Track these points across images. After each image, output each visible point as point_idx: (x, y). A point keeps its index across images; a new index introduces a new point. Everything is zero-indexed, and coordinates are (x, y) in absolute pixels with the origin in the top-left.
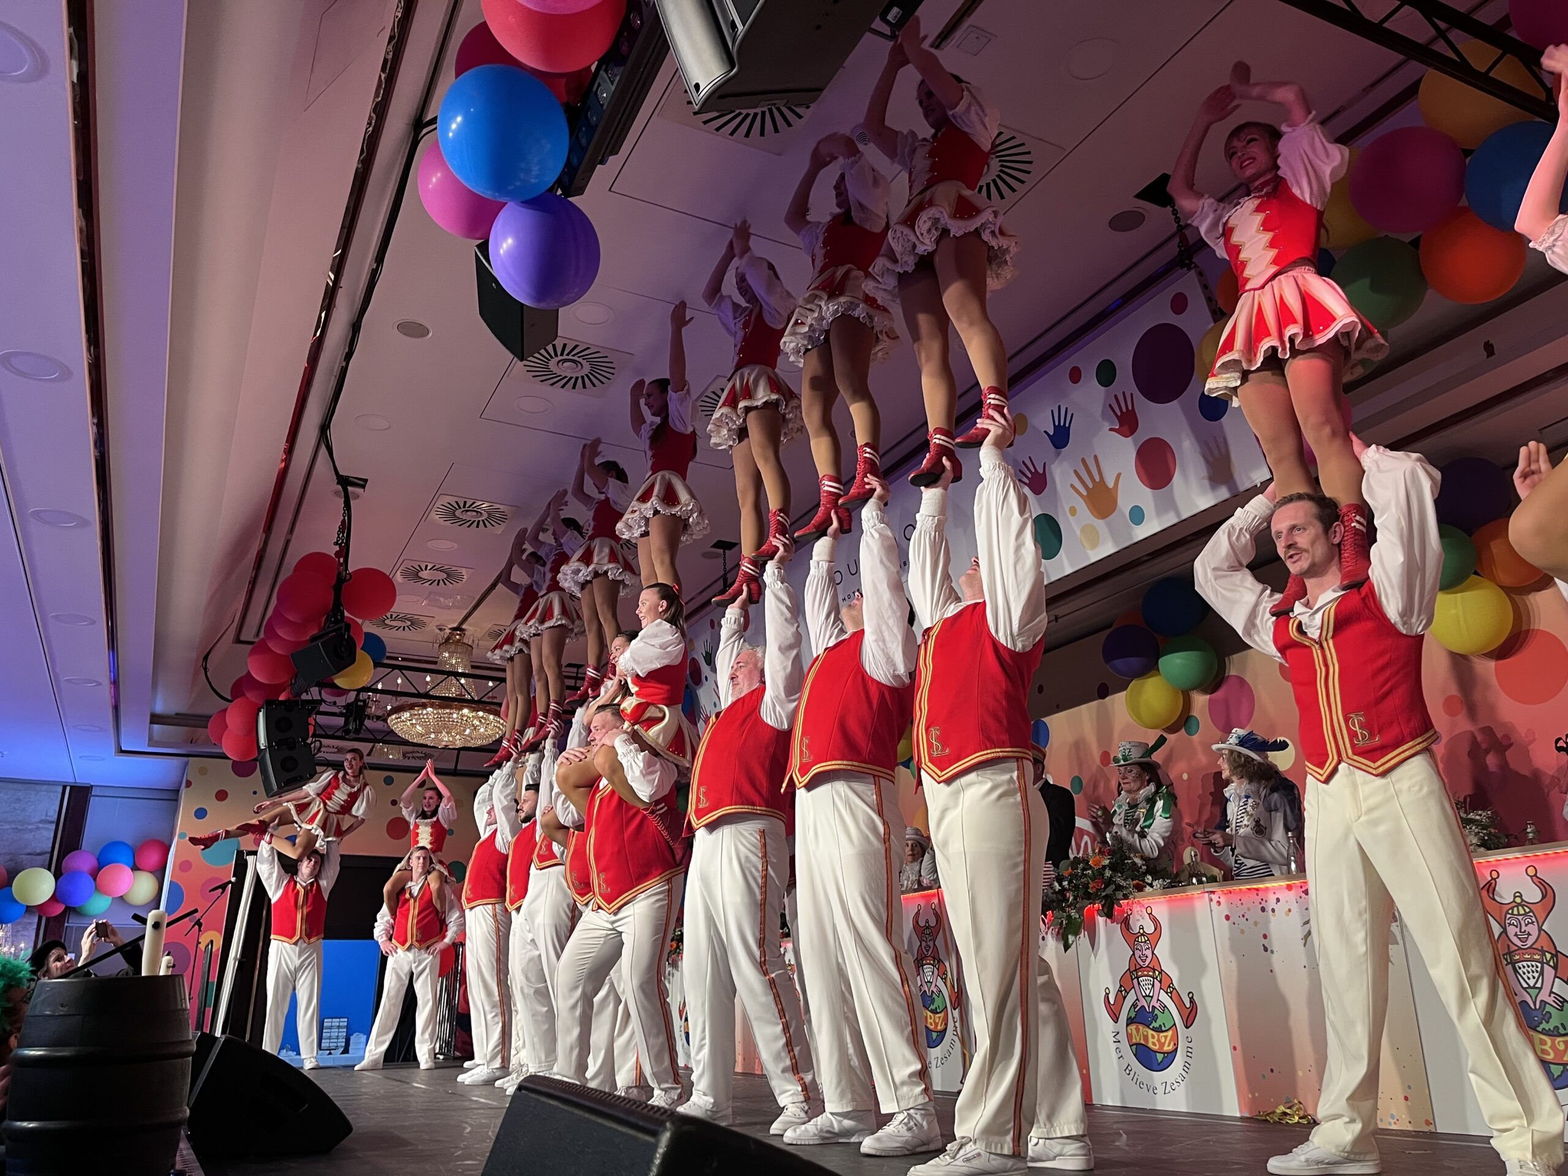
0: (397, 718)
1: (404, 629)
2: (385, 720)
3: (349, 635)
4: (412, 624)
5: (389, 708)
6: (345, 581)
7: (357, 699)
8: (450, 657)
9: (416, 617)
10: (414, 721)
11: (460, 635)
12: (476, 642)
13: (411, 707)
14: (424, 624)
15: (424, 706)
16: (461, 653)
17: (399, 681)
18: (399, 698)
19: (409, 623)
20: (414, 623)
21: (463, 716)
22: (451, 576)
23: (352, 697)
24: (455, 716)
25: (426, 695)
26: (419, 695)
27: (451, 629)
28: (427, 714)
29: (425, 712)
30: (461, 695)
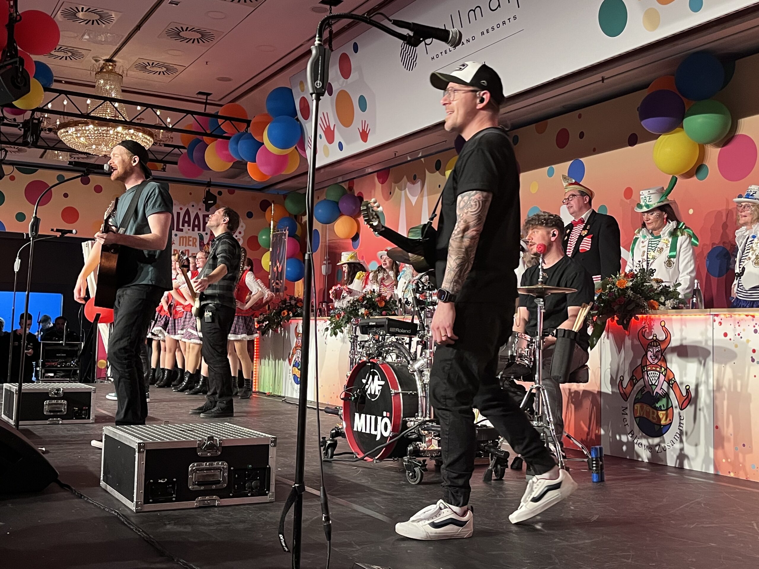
0: (64, 132)
1: (66, 59)
2: (56, 133)
3: (23, 69)
4: (73, 54)
5: (58, 123)
6: (16, 21)
7: (32, 118)
8: (105, 85)
9: (75, 49)
10: (79, 135)
11: (112, 66)
12: (125, 72)
13: (76, 124)
14: (83, 56)
15: (87, 124)
16: (113, 81)
17: (65, 103)
18: (66, 117)
19: (70, 54)
20: (74, 54)
21: (118, 133)
22: (103, 18)
23: (28, 116)
24: (111, 132)
25: (88, 116)
26: (82, 116)
27: (104, 60)
28: (88, 130)
29: (87, 128)
30: (115, 116)
